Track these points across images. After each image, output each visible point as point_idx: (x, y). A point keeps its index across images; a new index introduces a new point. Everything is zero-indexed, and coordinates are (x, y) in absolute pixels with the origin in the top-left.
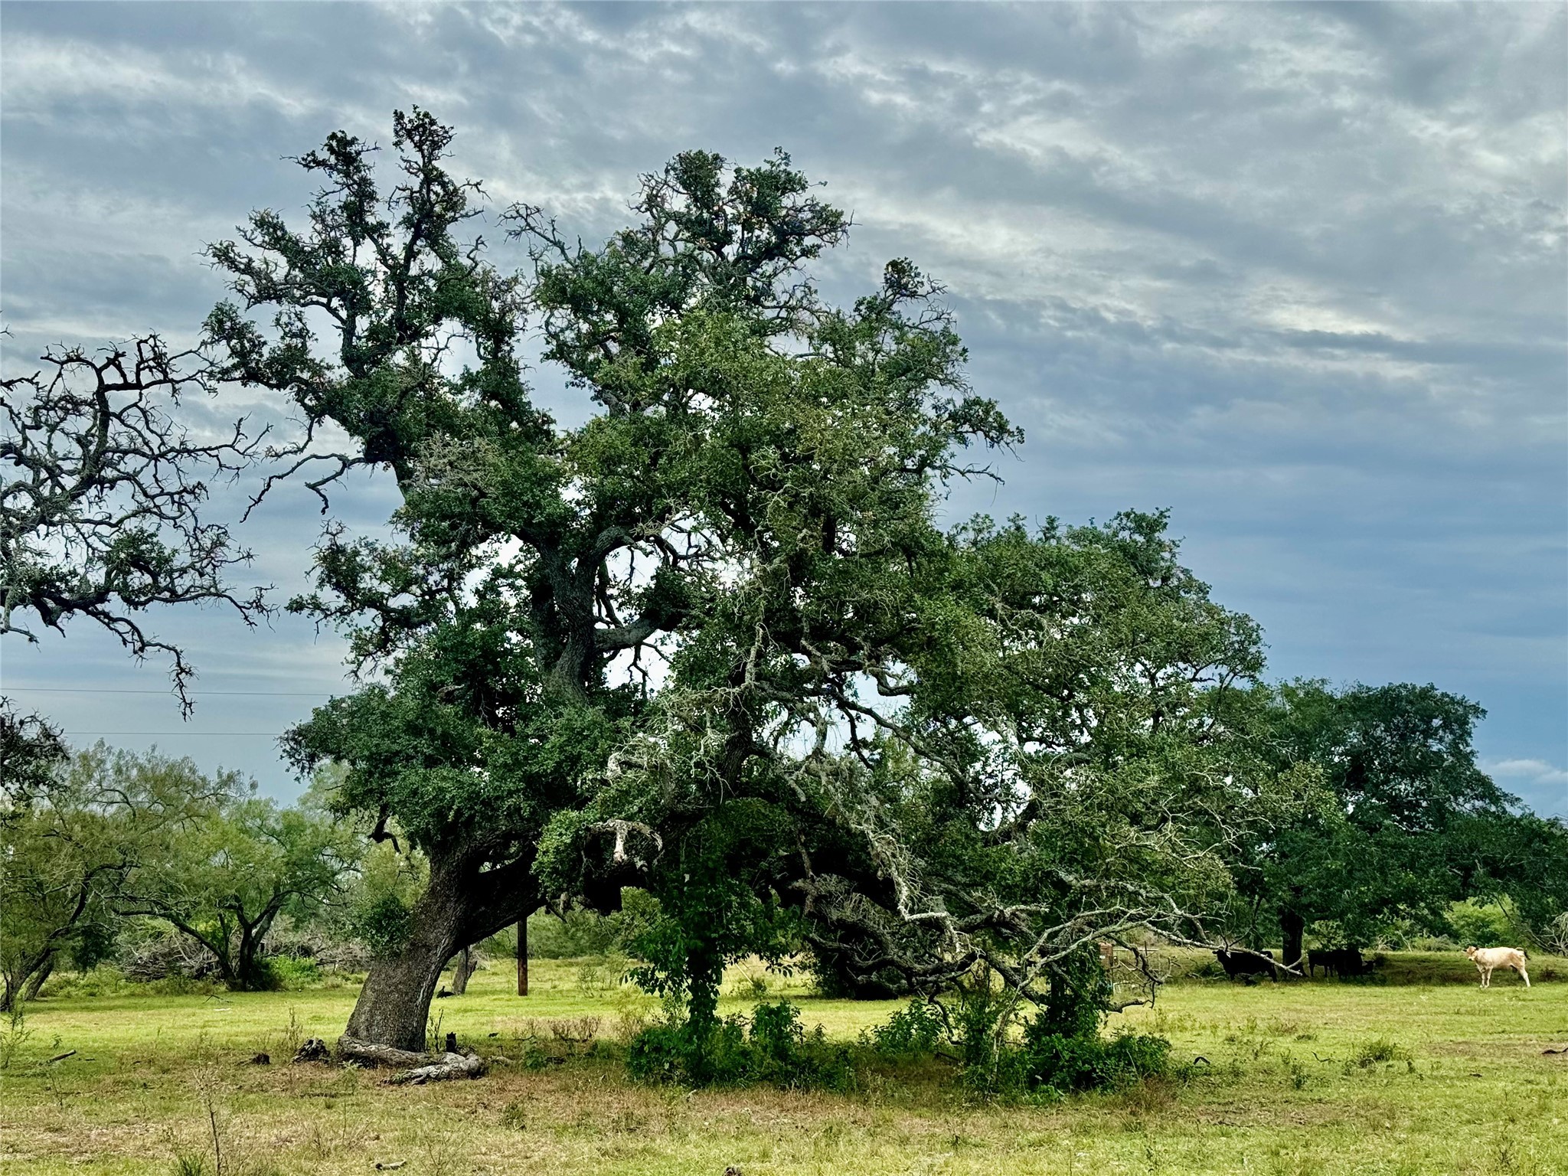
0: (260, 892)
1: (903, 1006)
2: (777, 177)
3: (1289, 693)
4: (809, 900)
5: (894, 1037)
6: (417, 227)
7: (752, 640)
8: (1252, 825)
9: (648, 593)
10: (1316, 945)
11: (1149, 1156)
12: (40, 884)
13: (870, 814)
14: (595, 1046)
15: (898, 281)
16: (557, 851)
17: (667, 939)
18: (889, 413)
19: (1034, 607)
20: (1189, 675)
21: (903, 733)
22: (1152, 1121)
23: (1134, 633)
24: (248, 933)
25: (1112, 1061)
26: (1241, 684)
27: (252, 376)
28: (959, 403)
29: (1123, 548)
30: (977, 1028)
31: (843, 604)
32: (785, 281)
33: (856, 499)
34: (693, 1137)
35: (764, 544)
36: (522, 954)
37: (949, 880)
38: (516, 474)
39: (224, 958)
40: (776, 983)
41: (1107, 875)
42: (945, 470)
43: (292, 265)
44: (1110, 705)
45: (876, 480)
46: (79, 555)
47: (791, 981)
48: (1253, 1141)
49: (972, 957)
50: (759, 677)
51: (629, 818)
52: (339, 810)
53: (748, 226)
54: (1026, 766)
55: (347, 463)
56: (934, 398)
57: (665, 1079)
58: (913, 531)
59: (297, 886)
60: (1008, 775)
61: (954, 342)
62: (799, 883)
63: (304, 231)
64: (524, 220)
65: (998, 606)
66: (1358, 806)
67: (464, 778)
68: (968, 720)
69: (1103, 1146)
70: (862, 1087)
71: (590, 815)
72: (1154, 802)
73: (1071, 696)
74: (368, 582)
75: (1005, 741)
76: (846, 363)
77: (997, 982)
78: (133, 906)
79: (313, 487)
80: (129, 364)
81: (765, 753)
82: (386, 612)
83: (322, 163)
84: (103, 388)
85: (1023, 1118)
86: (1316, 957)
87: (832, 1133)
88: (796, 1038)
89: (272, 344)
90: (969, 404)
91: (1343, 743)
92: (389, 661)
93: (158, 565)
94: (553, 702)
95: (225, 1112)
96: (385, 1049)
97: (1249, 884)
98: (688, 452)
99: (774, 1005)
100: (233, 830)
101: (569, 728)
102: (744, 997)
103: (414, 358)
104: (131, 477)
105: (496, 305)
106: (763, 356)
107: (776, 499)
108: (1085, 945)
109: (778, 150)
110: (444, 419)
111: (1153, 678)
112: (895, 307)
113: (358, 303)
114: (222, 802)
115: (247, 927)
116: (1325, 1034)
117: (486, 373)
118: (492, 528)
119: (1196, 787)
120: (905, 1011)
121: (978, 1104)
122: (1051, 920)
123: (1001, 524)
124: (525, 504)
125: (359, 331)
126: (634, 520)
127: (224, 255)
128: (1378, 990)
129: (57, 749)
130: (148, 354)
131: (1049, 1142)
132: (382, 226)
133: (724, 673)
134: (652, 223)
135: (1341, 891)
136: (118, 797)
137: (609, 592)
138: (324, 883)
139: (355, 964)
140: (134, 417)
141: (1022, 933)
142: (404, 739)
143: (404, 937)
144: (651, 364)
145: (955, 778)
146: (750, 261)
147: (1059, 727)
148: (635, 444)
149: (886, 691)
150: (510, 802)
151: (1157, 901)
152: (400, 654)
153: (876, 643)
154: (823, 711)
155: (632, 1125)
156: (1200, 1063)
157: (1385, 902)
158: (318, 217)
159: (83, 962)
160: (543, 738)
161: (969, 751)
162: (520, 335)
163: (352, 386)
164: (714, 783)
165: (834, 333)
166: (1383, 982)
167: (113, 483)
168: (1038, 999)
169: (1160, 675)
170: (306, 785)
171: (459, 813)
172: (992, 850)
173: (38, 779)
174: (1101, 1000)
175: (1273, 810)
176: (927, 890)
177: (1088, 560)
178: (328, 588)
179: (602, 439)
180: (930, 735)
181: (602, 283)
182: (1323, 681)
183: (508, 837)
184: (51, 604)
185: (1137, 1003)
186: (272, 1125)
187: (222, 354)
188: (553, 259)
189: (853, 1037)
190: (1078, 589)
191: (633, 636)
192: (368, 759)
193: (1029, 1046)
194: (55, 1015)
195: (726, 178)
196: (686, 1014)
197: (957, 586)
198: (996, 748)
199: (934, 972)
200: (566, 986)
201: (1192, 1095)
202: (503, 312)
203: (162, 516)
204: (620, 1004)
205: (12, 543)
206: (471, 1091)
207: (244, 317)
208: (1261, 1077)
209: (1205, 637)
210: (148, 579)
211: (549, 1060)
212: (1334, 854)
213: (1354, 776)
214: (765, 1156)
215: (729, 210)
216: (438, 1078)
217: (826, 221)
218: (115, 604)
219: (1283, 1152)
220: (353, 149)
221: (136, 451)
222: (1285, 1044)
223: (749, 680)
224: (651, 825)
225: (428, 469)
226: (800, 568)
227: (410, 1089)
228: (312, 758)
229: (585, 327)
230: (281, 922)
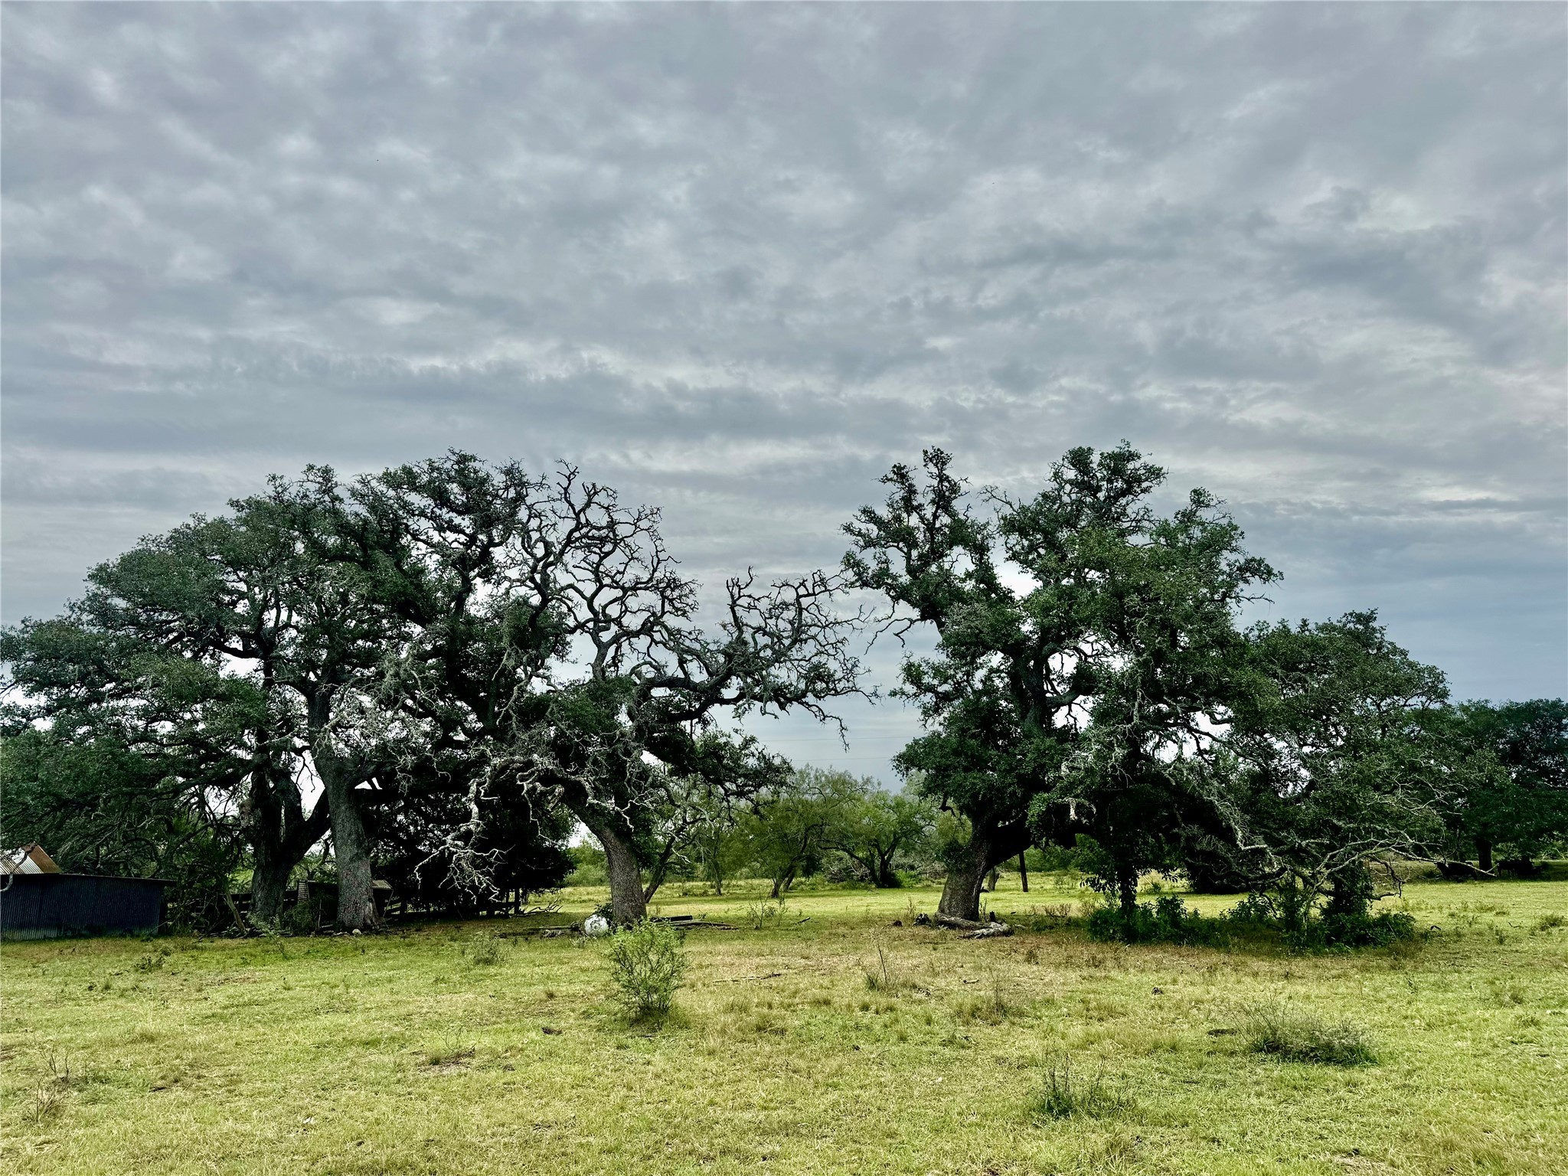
0: (887, 837)
1: (1245, 898)
2: (1124, 454)
3: (1464, 709)
4: (1183, 840)
5: (1241, 917)
6: (938, 504)
7: (1135, 699)
8: (1452, 789)
9: (1073, 676)
10: (1500, 858)
11: (1410, 985)
12: (786, 835)
13: (1214, 791)
14: (1070, 919)
15: (1198, 499)
16: (1038, 815)
17: (1103, 861)
18: (1201, 571)
19: (1300, 670)
20: (1402, 703)
21: (1229, 744)
22: (1409, 965)
23: (1364, 681)
24: (883, 859)
25: (1378, 929)
26: (1436, 706)
27: (865, 584)
28: (1242, 561)
29: (1350, 632)
30: (1291, 908)
31: (1186, 676)
32: (1134, 506)
33: (1187, 618)
34: (1132, 970)
35: (1137, 647)
36: (1023, 870)
37: (1266, 827)
38: (997, 621)
39: (873, 872)
40: (1166, 886)
41: (1364, 820)
42: (1238, 599)
43: (880, 530)
44: (1353, 722)
45: (1198, 607)
46: (794, 676)
47: (1175, 884)
48: (1475, 976)
49: (1283, 870)
50: (1141, 718)
51: (1077, 796)
52: (923, 795)
53: (1110, 481)
54: (1305, 759)
55: (912, 622)
56: (1226, 560)
57: (1112, 939)
58: (1222, 633)
59: (905, 834)
60: (1295, 765)
61: (1236, 528)
62: (1176, 830)
63: (884, 513)
64: (990, 493)
65: (1279, 671)
66: (1519, 773)
67: (985, 778)
68: (1267, 735)
69: (1379, 979)
70: (1226, 944)
71: (1053, 796)
72: (1388, 777)
73: (1328, 719)
74: (927, 680)
75: (1290, 746)
76: (1173, 546)
77: (1299, 884)
78: (828, 845)
79: (897, 635)
80: (809, 585)
81: (1149, 759)
82: (936, 693)
83: (891, 480)
84: (799, 597)
85: (1327, 962)
86: (1503, 865)
87: (1212, 970)
88: (1183, 916)
89: (873, 568)
90: (1248, 561)
91: (1504, 736)
92: (941, 719)
93: (827, 678)
94: (1028, 736)
95: (885, 951)
96: (959, 920)
97: (1453, 822)
98: (1089, 601)
99: (1169, 898)
100: (871, 805)
101: (1038, 749)
102: (1148, 893)
103: (940, 568)
104: (814, 637)
105: (979, 537)
106: (1125, 547)
107: (1141, 622)
108: (1354, 861)
109: (1123, 441)
110: (958, 596)
111: (1379, 706)
112: (1198, 514)
113: (912, 544)
114: (865, 792)
115: (882, 855)
116: (1514, 911)
117: (976, 571)
118: (987, 648)
119: (1414, 768)
120: (1246, 901)
121: (1300, 954)
122: (1331, 848)
123: (1274, 625)
124: (1003, 635)
125: (913, 557)
126: (1063, 638)
127: (848, 529)
128: (1546, 884)
129: (790, 769)
130: (817, 579)
131: (1344, 975)
132: (920, 505)
133: (1121, 717)
134: (1057, 486)
135: (1514, 825)
136: (817, 791)
137: (1052, 677)
138: (918, 833)
139: (936, 875)
140: (813, 609)
141: (1313, 856)
142: (952, 758)
143: (963, 861)
144: (1064, 558)
145: (1263, 769)
146: (1112, 499)
147: (1323, 738)
148: (1059, 600)
149: (1215, 722)
150: (1010, 790)
151: (1396, 835)
152: (946, 714)
153: (1207, 696)
154: (1180, 734)
155: (1096, 963)
156: (1434, 929)
157: (1545, 831)
158: (890, 505)
159: (807, 873)
160: (1025, 755)
161: (1270, 754)
162: (992, 550)
163: (912, 584)
164: (1122, 776)
165: (1164, 531)
166: (1548, 879)
167: (806, 641)
168: (1327, 893)
169: (1383, 704)
170: (904, 784)
171: (984, 796)
172: (1290, 809)
173: (782, 784)
174: (1367, 893)
175: (1466, 779)
176: (1253, 832)
177: (1331, 640)
178: (908, 684)
179: (1041, 598)
180: (1245, 745)
181: (1033, 520)
182: (1487, 701)
183: (1011, 807)
184: (782, 700)
185: (1390, 894)
186: (908, 958)
187: (850, 575)
188: (1007, 511)
189: (1216, 915)
190: (1326, 658)
191: (1067, 699)
192: (936, 769)
193: (1325, 920)
194: (798, 899)
195: (1095, 458)
196: (1119, 902)
197: (1252, 661)
198: (1286, 751)
199: (1260, 878)
200: (1048, 887)
201: (1430, 949)
202: (983, 540)
203: (829, 655)
204: (1082, 895)
205: (764, 673)
206: (1007, 943)
207: (859, 557)
208: (1475, 937)
209: (1409, 680)
210: (824, 685)
211: (1046, 927)
212: (1507, 803)
213: (1513, 755)
214: (1175, 982)
215: (1098, 475)
216: (988, 936)
217: (1153, 473)
218: (810, 698)
219: (1497, 982)
220: (904, 471)
221: (815, 625)
222: (1488, 917)
223: (1136, 720)
224: (1089, 800)
225: (953, 622)
226: (1159, 657)
227: (974, 941)
228: (907, 769)
229: (1026, 543)
230: (898, 852)
